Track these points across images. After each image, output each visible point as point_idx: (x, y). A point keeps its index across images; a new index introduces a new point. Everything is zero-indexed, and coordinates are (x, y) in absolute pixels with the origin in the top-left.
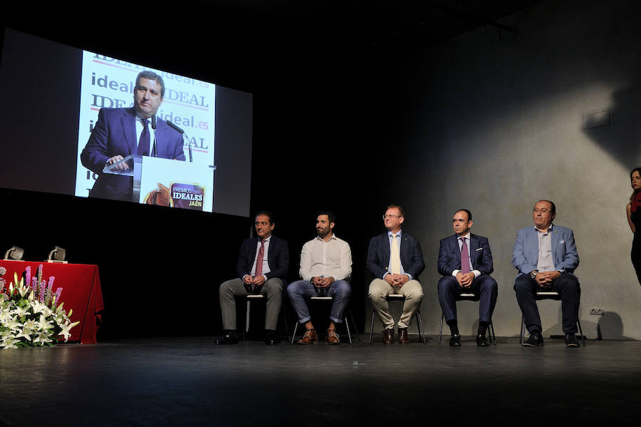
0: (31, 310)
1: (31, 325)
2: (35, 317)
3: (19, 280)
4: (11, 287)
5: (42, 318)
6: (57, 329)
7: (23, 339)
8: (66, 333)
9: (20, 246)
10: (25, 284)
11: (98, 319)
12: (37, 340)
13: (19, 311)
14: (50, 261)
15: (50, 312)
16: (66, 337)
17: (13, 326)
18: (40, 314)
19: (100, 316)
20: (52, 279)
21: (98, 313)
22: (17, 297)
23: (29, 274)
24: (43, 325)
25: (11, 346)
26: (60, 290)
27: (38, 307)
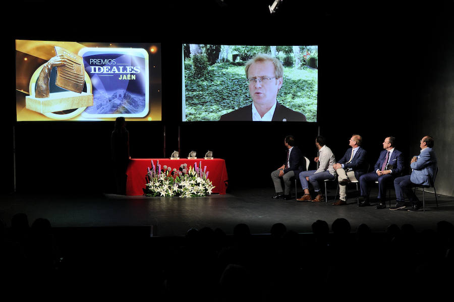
0: (196, 182)
1: (196, 188)
2: (198, 184)
3: (192, 168)
4: (189, 172)
5: (200, 185)
6: (206, 190)
7: (193, 193)
8: (210, 191)
9: (194, 150)
10: (195, 170)
11: (226, 184)
12: (199, 194)
13: (193, 182)
14: (206, 158)
15: (204, 182)
16: (210, 193)
17: (190, 188)
18: (199, 183)
19: (227, 183)
20: (205, 167)
21: (226, 181)
22: (191, 176)
23: (196, 166)
24: (201, 188)
25: (189, 196)
26: (208, 172)
27: (199, 180)
